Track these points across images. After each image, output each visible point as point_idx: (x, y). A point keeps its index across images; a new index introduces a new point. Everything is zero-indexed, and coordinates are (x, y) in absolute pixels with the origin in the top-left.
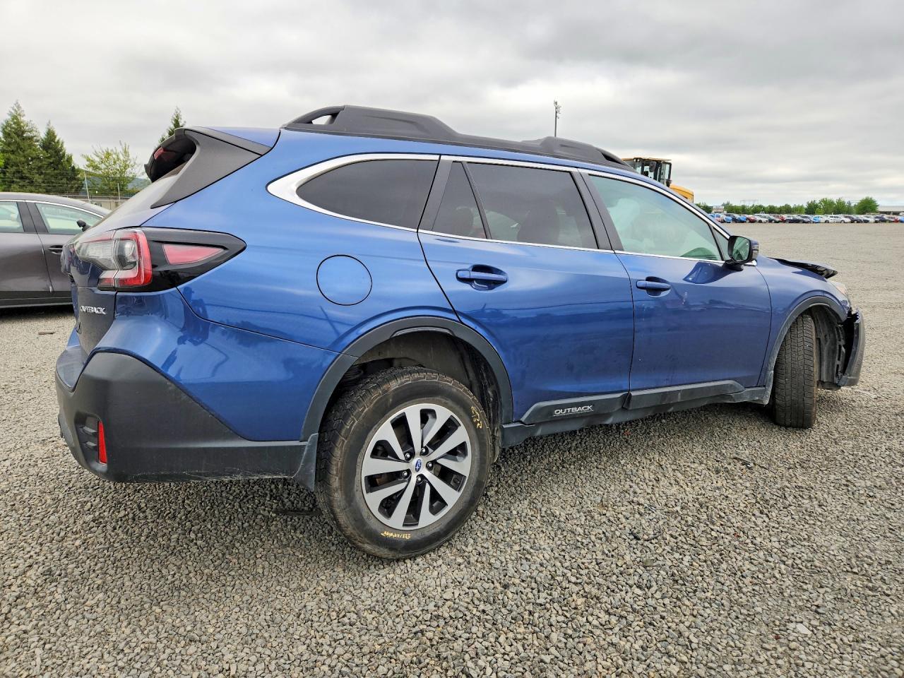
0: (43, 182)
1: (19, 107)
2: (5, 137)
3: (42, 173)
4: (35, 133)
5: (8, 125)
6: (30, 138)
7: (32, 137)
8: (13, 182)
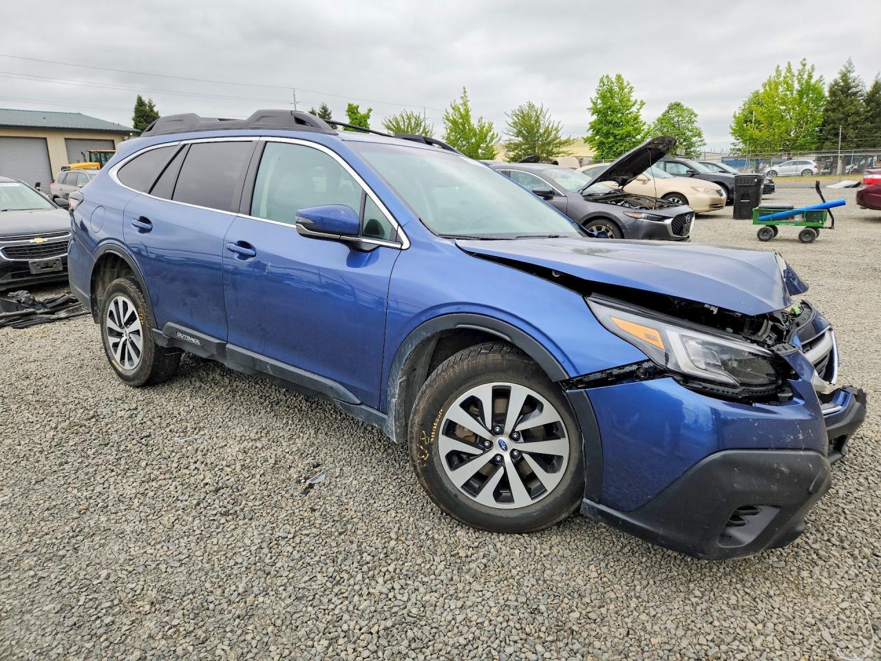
0: (856, 137)
1: (850, 64)
2: (830, 96)
3: (857, 128)
4: (860, 88)
5: (836, 83)
6: (855, 94)
7: (857, 92)
8: (827, 139)
